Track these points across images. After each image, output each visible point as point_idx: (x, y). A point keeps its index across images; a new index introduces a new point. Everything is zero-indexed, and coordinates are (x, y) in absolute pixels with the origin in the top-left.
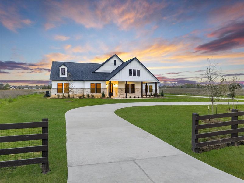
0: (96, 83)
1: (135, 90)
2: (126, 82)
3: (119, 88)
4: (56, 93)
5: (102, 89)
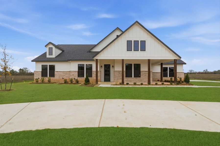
0: (85, 63)
1: (141, 74)
2: (123, 60)
3: (115, 70)
4: (40, 77)
5: (93, 72)
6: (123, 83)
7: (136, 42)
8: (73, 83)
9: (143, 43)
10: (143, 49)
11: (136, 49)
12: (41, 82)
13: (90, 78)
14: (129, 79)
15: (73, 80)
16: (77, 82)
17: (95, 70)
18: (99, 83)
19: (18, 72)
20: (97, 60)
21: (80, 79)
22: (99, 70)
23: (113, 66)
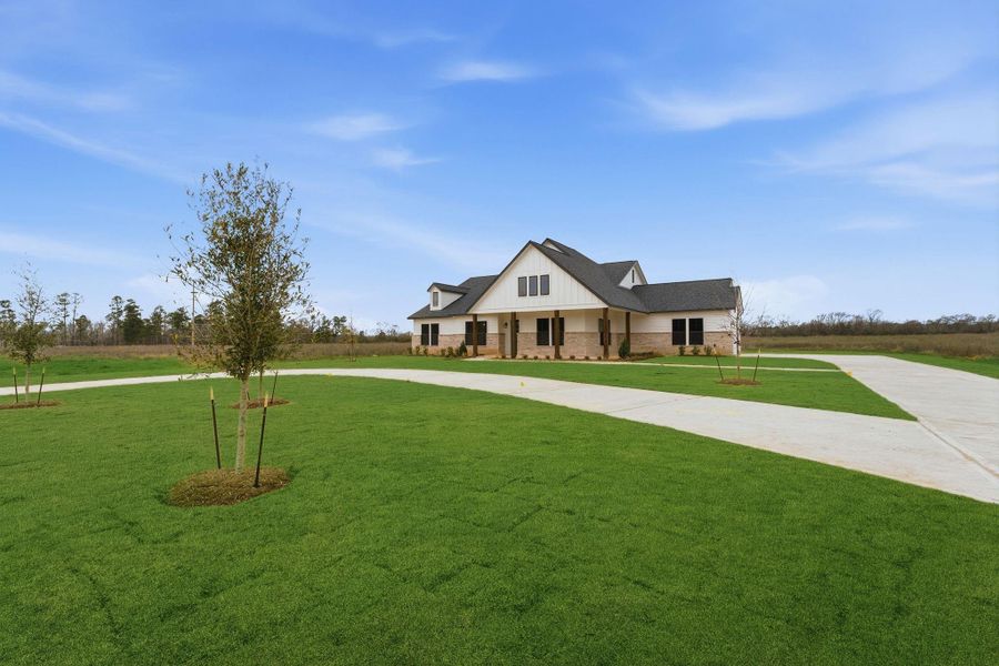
1: (566, 337)
3: (521, 331)
5: (487, 336)
7: (533, 279)
9: (545, 279)
10: (546, 292)
11: (534, 293)
14: (543, 349)
17: (493, 332)
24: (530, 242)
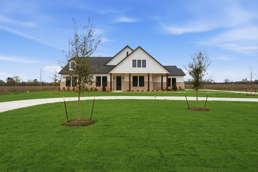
1: (145, 84)
2: (130, 74)
3: (125, 81)
4: (65, 86)
5: (108, 82)
6: (130, 90)
7: (139, 61)
8: (93, 91)
9: (144, 61)
10: (144, 66)
11: (139, 66)
12: (67, 90)
13: (106, 87)
14: (135, 88)
15: (93, 89)
16: (96, 90)
17: (110, 81)
18: (112, 91)
19: (6, 82)
20: (111, 74)
21: (98, 88)
22: (112, 81)
23: (123, 78)
24: (139, 47)
